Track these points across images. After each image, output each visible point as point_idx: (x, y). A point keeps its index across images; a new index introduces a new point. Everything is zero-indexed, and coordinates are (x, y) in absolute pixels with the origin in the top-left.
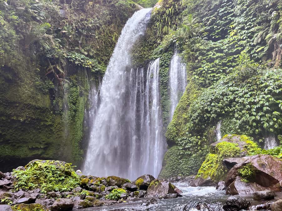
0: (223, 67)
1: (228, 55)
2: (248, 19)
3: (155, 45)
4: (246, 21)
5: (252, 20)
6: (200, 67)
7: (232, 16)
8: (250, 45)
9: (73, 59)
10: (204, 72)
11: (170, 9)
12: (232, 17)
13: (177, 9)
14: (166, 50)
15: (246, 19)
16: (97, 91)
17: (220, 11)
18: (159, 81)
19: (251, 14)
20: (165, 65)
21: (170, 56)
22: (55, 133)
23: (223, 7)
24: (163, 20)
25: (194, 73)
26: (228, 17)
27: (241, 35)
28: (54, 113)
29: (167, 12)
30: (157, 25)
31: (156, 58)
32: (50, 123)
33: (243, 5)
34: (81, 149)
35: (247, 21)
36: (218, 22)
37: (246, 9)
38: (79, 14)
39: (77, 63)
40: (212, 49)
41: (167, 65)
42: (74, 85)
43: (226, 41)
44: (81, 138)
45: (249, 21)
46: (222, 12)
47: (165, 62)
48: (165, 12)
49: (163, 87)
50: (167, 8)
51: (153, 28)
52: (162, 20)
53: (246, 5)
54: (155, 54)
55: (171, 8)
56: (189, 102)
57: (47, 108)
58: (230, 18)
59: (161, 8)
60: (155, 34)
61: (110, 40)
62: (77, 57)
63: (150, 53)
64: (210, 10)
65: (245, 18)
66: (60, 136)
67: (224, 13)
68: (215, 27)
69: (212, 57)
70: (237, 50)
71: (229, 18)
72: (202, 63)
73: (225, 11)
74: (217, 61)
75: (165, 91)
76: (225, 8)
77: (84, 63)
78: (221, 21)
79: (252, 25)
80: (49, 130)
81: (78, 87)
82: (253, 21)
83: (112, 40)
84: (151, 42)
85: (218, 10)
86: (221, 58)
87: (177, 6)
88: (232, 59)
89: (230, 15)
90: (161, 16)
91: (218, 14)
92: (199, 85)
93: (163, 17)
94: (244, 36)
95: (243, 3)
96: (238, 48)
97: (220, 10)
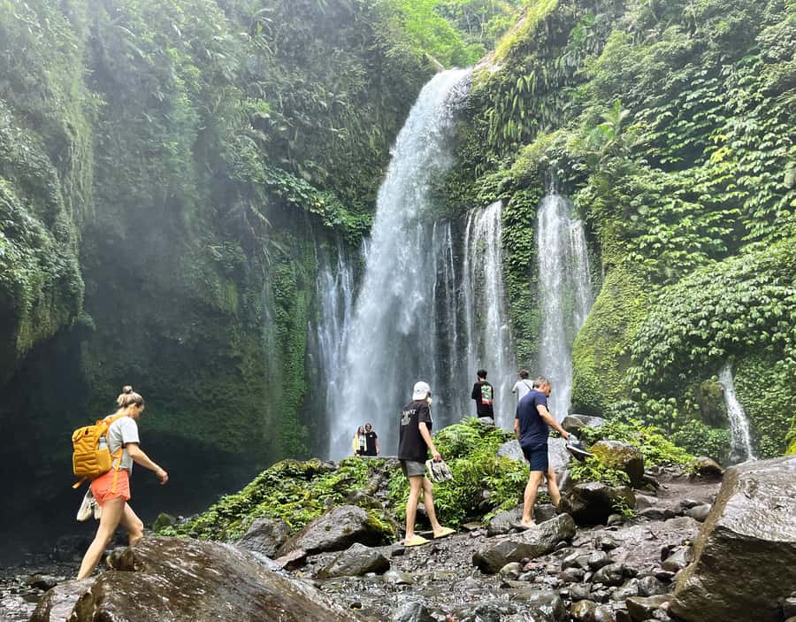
0: (700, 237)
1: (710, 207)
2: (768, 124)
3: (478, 166)
4: (762, 128)
5: (777, 128)
6: (646, 232)
7: (718, 113)
8: (772, 189)
9: (282, 190)
10: (658, 245)
11: (528, 79)
12: (718, 115)
13: (546, 80)
14: (524, 183)
15: (762, 125)
16: (335, 277)
17: (688, 98)
18: (504, 262)
19: (776, 112)
20: (521, 222)
21: (536, 198)
22: (245, 379)
23: (694, 88)
24: (505, 104)
25: (629, 246)
26: (709, 114)
27: (746, 162)
28: (246, 328)
29: (520, 83)
30: (488, 117)
31: (491, 202)
32: (236, 353)
33: (755, 90)
34: (303, 425)
35: (764, 130)
36: (680, 124)
37: (762, 99)
38: (291, 69)
39: (293, 200)
40: (669, 190)
41: (528, 223)
42: (284, 259)
43: (701, 172)
44: (303, 396)
45: (768, 129)
46: (694, 100)
47: (524, 214)
48: (513, 85)
49: (518, 276)
50: (518, 74)
51: (478, 123)
52: (502, 105)
53: (762, 90)
54: (488, 191)
55: (531, 76)
56: (622, 316)
57: (233, 314)
58: (715, 116)
59: (500, 74)
60: (483, 137)
61: (361, 145)
62: (293, 185)
63: (463, 186)
64: (661, 92)
65: (759, 120)
66: (255, 387)
67: (699, 104)
68: (670, 136)
69: (674, 210)
70: (734, 197)
71: (711, 116)
72: (649, 224)
73: (700, 97)
74: (687, 222)
75: (524, 288)
76: (701, 91)
77: (308, 203)
78: (689, 122)
79: (779, 142)
80: (234, 370)
81: (292, 262)
82: (780, 132)
83: (365, 146)
84: (468, 157)
85: (681, 95)
86: (695, 215)
87: (545, 72)
88: (720, 219)
89: (714, 110)
90: (503, 94)
91: (680, 105)
92: (645, 277)
93: (507, 97)
94: (756, 165)
95: (755, 84)
96: (736, 193)
97: (686, 95)
